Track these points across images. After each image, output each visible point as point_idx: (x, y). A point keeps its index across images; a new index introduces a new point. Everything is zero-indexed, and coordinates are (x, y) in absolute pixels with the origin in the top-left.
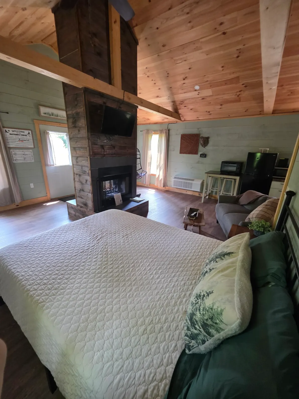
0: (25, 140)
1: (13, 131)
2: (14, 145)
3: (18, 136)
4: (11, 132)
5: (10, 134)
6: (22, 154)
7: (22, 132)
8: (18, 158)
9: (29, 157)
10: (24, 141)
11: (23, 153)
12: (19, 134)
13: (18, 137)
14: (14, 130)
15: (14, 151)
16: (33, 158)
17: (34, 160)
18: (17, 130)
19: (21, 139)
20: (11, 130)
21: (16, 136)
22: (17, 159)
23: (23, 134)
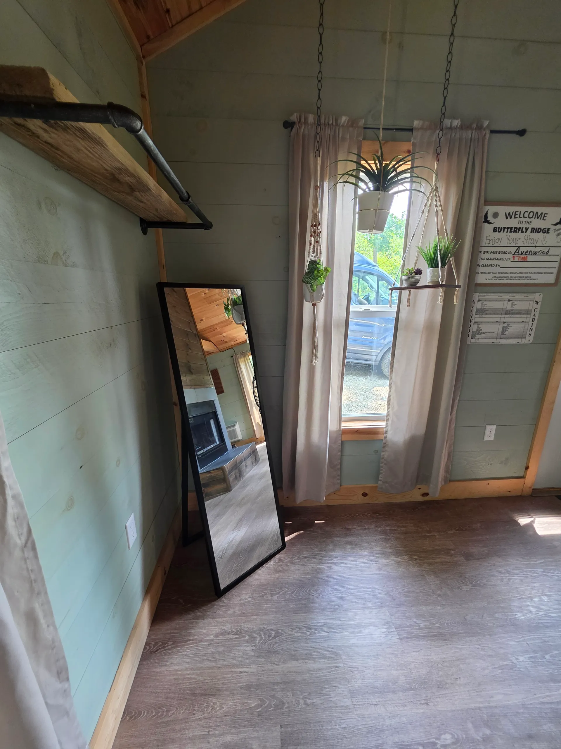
0: (535, 254)
1: (508, 216)
2: (490, 276)
3: (519, 235)
4: (500, 222)
5: (495, 230)
6: (504, 312)
7: (537, 215)
8: (484, 328)
9: (523, 325)
10: (530, 258)
11: (509, 308)
12: (524, 226)
13: (517, 239)
14: (511, 209)
15: (480, 298)
16: (534, 330)
17: (531, 338)
18: (523, 209)
19: (522, 249)
20: (502, 210)
21: (514, 235)
22: (479, 332)
23: (537, 223)
